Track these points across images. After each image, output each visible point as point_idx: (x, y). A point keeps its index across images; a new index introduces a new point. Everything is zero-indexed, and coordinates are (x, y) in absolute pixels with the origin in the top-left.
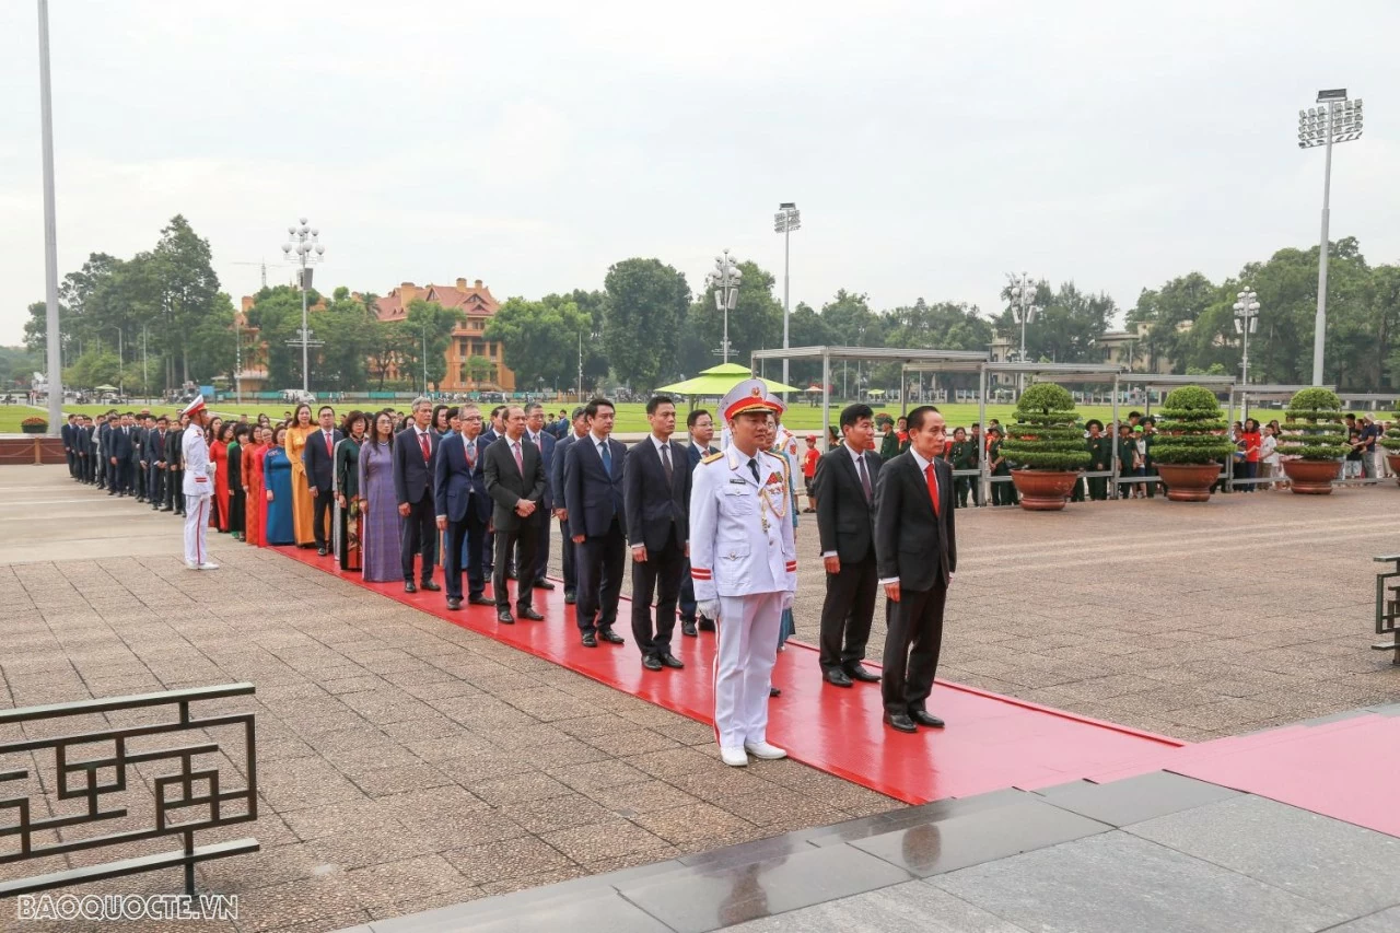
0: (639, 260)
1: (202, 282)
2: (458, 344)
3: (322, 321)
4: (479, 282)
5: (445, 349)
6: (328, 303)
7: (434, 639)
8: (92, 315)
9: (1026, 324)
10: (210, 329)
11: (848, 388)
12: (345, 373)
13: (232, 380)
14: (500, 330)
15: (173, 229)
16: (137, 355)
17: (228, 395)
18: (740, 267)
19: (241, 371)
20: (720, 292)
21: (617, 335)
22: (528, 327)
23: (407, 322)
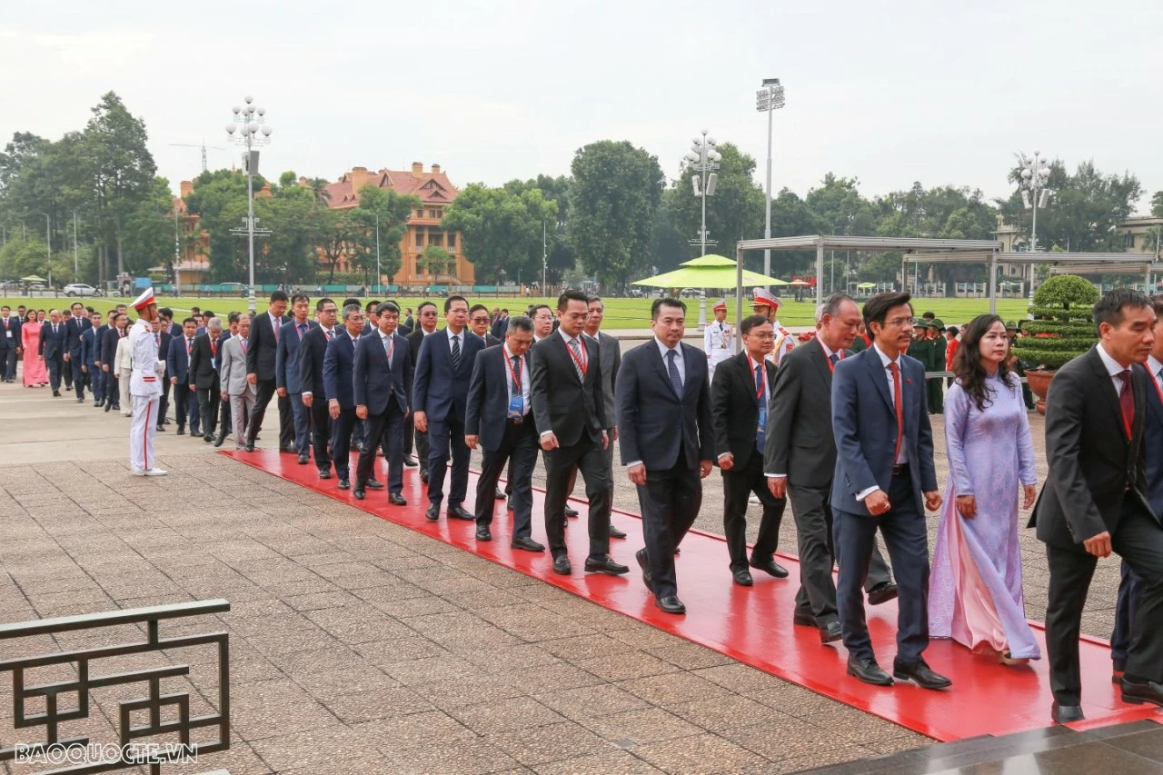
0: (609, 143)
1: (137, 165)
2: (413, 234)
3: (268, 208)
4: (436, 167)
5: (400, 240)
6: (273, 189)
7: (404, 553)
8: (17, 200)
9: (1037, 208)
10: (146, 216)
11: (835, 281)
12: (293, 264)
13: (171, 271)
14: (459, 218)
15: (105, 107)
16: (67, 243)
17: (166, 287)
18: (718, 150)
19: (180, 262)
20: (698, 177)
21: (584, 224)
22: (489, 216)
23: (359, 209)
